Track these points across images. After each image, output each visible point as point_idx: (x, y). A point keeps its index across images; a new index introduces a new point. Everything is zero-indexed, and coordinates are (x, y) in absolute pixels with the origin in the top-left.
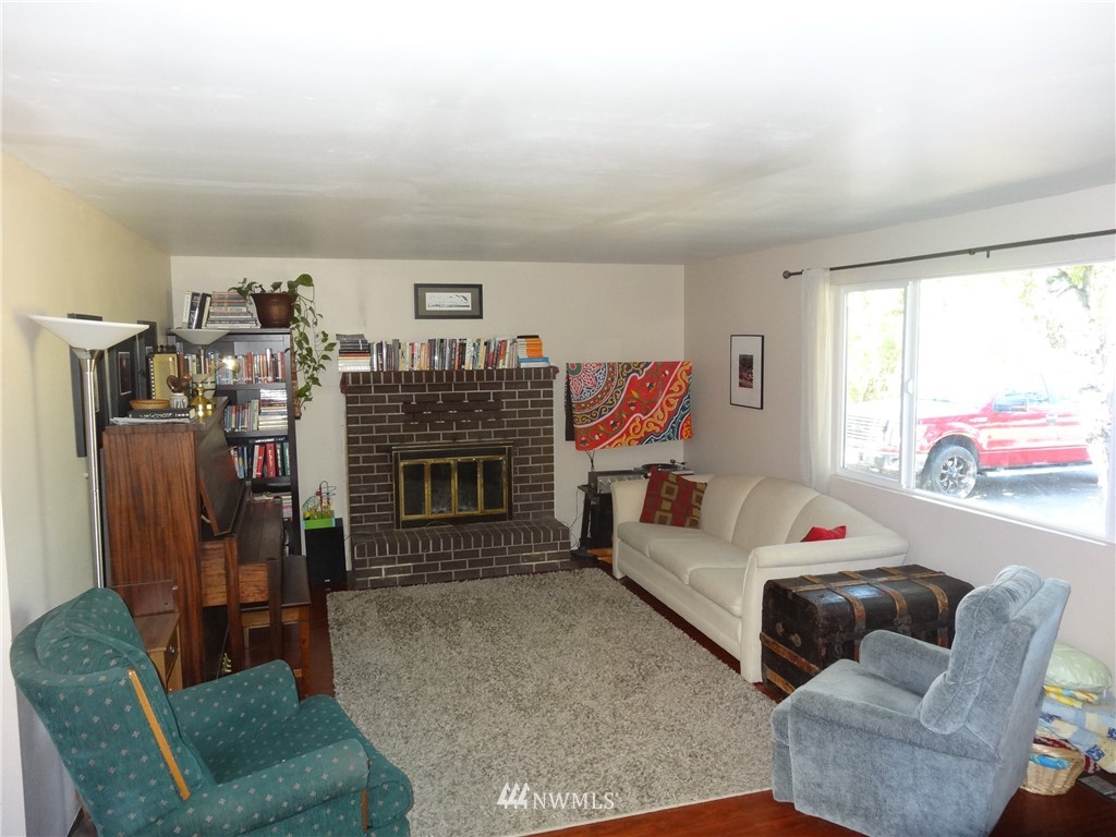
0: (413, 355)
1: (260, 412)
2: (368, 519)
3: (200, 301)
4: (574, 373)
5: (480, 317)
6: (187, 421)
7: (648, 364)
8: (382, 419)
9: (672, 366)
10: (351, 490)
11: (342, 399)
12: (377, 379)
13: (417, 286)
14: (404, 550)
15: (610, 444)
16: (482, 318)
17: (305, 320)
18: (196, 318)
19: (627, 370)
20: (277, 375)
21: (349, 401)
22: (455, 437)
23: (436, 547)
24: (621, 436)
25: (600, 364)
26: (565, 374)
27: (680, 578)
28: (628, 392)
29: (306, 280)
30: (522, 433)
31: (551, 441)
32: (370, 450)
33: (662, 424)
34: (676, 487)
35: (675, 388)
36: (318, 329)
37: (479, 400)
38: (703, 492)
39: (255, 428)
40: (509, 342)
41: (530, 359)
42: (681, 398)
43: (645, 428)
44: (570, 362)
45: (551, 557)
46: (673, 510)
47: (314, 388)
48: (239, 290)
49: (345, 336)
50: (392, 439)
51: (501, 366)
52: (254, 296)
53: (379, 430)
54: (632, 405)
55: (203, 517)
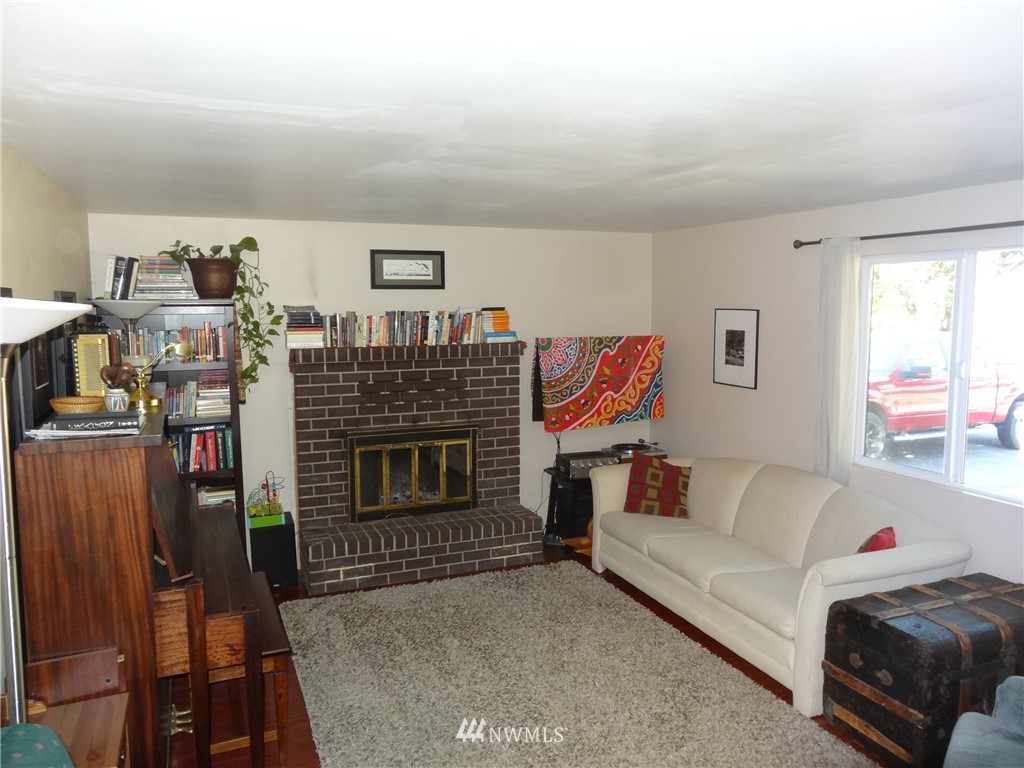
0: (371, 329)
1: (198, 395)
2: (320, 512)
3: (125, 268)
4: (544, 348)
5: (442, 287)
6: (135, 431)
7: (620, 339)
8: (336, 401)
9: (644, 340)
10: (300, 481)
11: (289, 379)
12: (331, 357)
13: (374, 253)
14: (365, 548)
15: (580, 425)
16: (443, 288)
17: (249, 290)
18: (120, 287)
19: (600, 344)
20: (217, 352)
21: (297, 381)
22: (415, 419)
23: (400, 544)
24: (592, 416)
25: (571, 339)
26: (533, 350)
27: (696, 585)
28: (600, 369)
29: (250, 244)
30: (487, 413)
31: (517, 421)
32: (322, 435)
33: (633, 402)
34: (661, 473)
35: (647, 364)
36: (263, 300)
37: (440, 378)
38: (688, 477)
39: (192, 415)
40: (474, 315)
41: (496, 334)
42: (654, 375)
43: (616, 407)
44: (540, 337)
45: (523, 549)
46: (660, 498)
47: (261, 367)
48: (173, 254)
49: (293, 307)
50: (347, 422)
51: (465, 341)
52: (191, 262)
53: (332, 413)
54: (604, 382)
55: (156, 558)
